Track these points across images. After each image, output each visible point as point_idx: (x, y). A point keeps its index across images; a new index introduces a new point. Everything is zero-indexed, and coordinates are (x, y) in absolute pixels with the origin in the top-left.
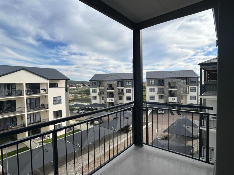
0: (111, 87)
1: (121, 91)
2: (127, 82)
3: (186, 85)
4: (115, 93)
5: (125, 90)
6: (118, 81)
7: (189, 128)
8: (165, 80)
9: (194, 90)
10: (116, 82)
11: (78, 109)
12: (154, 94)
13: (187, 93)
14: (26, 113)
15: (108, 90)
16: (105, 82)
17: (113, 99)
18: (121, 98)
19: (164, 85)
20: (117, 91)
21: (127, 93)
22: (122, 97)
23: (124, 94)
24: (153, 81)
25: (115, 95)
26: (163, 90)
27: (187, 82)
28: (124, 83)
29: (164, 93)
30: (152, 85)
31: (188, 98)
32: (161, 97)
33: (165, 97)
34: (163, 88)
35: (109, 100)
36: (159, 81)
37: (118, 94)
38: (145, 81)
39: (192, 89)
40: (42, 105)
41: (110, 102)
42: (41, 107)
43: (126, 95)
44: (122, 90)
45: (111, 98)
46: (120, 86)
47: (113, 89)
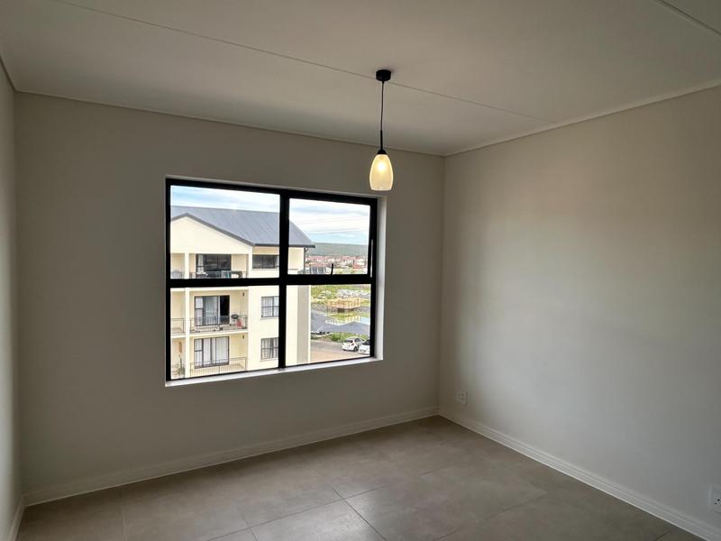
11: (357, 340)
14: (188, 336)
40: (236, 317)
42: (231, 321)
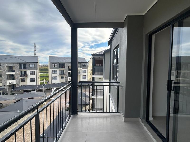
0: (11, 69)
1: (23, 73)
2: (31, 65)
3: (80, 68)
4: (17, 75)
5: (28, 72)
6: (21, 64)
7: (84, 98)
8: (65, 64)
9: (85, 72)
10: (18, 64)
12: (57, 75)
13: (81, 74)
15: (7, 72)
16: (4, 64)
17: (14, 81)
18: (23, 80)
19: (64, 68)
20: (19, 73)
21: (30, 75)
22: (25, 79)
23: (27, 76)
24: (55, 64)
25: (17, 77)
26: (64, 72)
27: (81, 66)
28: (28, 66)
29: (64, 74)
30: (54, 68)
31: (81, 77)
32: (62, 78)
33: (65, 78)
34: (64, 70)
35: (9, 82)
36: (60, 65)
37: (20, 76)
38: (48, 64)
39: (84, 71)
41: (10, 85)
43: (30, 77)
44: (25, 73)
45: (12, 81)
46: (22, 68)
47: (14, 71)
